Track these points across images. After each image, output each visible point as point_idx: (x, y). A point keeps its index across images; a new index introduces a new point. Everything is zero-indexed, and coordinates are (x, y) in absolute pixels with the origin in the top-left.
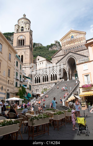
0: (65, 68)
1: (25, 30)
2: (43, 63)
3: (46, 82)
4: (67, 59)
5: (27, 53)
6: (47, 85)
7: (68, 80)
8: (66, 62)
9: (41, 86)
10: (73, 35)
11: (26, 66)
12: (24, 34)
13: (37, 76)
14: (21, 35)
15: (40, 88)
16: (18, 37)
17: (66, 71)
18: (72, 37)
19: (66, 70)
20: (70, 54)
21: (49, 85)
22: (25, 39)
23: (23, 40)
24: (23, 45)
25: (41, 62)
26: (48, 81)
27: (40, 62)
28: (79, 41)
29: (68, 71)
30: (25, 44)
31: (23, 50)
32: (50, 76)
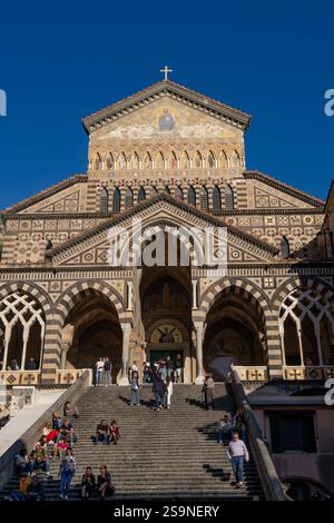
17: (121, 316)
28: (206, 154)
29: (130, 315)
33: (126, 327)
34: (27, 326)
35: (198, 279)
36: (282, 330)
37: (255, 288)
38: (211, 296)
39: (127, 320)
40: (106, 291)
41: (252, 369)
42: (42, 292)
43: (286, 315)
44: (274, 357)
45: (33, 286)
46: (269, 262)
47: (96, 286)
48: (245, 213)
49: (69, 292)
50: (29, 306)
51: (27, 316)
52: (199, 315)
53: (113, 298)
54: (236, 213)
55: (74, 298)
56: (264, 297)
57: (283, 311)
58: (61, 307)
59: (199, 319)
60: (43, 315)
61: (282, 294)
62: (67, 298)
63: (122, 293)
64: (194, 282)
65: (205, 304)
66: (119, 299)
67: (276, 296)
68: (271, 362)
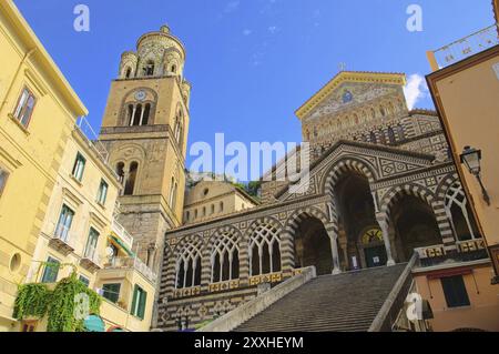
0: (318, 211)
1: (157, 71)
3: (230, 283)
4: (328, 175)
5: (155, 154)
6: (230, 297)
7: (336, 271)
8: (324, 188)
9: (202, 302)
10: (351, 89)
12: (152, 84)
13: (191, 253)
14: (141, 89)
15: (197, 309)
16: (127, 95)
17: (327, 227)
19: (324, 220)
20: (343, 151)
21: (243, 296)
22: (155, 104)
23: (148, 107)
24: (145, 122)
26: (235, 275)
27: (211, 200)
28: (377, 109)
29: (333, 225)
30: (153, 118)
31: (141, 142)
32: (250, 254)
33: (331, 234)
34: (270, 244)
35: (375, 190)
36: (449, 215)
37: (421, 188)
38: (388, 200)
39: (330, 229)
40: (314, 213)
41: (431, 248)
42: (275, 221)
43: (450, 202)
44: (445, 237)
45: (270, 218)
46: (428, 166)
47: (308, 211)
48: (414, 139)
49: (291, 218)
50: (269, 231)
51: (270, 238)
52: (381, 215)
53: (319, 216)
54: (407, 141)
55: (295, 221)
56: (429, 193)
57: (448, 200)
58: (288, 228)
59: (381, 219)
60: (278, 236)
61: (444, 188)
62: (291, 222)
63: (325, 212)
64: (374, 194)
65: (384, 207)
66: (324, 216)
67: (438, 190)
68: (445, 241)
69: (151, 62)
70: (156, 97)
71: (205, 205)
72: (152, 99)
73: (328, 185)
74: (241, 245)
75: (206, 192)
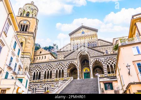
0: (75, 63)
1: (30, 16)
2: (45, 57)
3: (49, 80)
4: (78, 54)
5: (29, 41)
6: (49, 83)
7: (78, 79)
8: (77, 57)
9: (41, 84)
10: (84, 31)
11: (25, 56)
12: (29, 19)
13: (37, 70)
14: (25, 20)
15: (39, 86)
16: (21, 21)
17: (77, 67)
18: (82, 32)
19: (76, 65)
21: (53, 83)
22: (29, 25)
23: (27, 26)
24: (26, 31)
25: (44, 56)
26: (51, 78)
27: (42, 55)
28: (90, 37)
29: (78, 67)
30: (29, 30)
31: (24, 36)
32: (55, 72)
33: (78, 69)
34: (61, 70)
35: (90, 59)
36: (106, 67)
37: (101, 60)
38: (93, 62)
39: (78, 68)
40: (74, 63)
41: (102, 75)
42: (63, 64)
44: (105, 72)
45: (62, 63)
46: (103, 55)
47: (72, 62)
48: (98, 47)
49: (68, 64)
50: (61, 67)
51: (61, 68)
52: (91, 66)
53: (75, 64)
54: (97, 47)
55: (69, 65)
56: (102, 61)
57: (106, 64)
58: (67, 66)
59: (91, 67)
60: (64, 68)
61: (106, 61)
63: (77, 63)
64: (89, 60)
65: (92, 64)
66: (76, 64)
67: (105, 61)
68: (105, 73)
69: (28, 12)
70: (30, 23)
71: (40, 56)
72: (29, 24)
73: (78, 56)
74: (53, 69)
75: (41, 52)
